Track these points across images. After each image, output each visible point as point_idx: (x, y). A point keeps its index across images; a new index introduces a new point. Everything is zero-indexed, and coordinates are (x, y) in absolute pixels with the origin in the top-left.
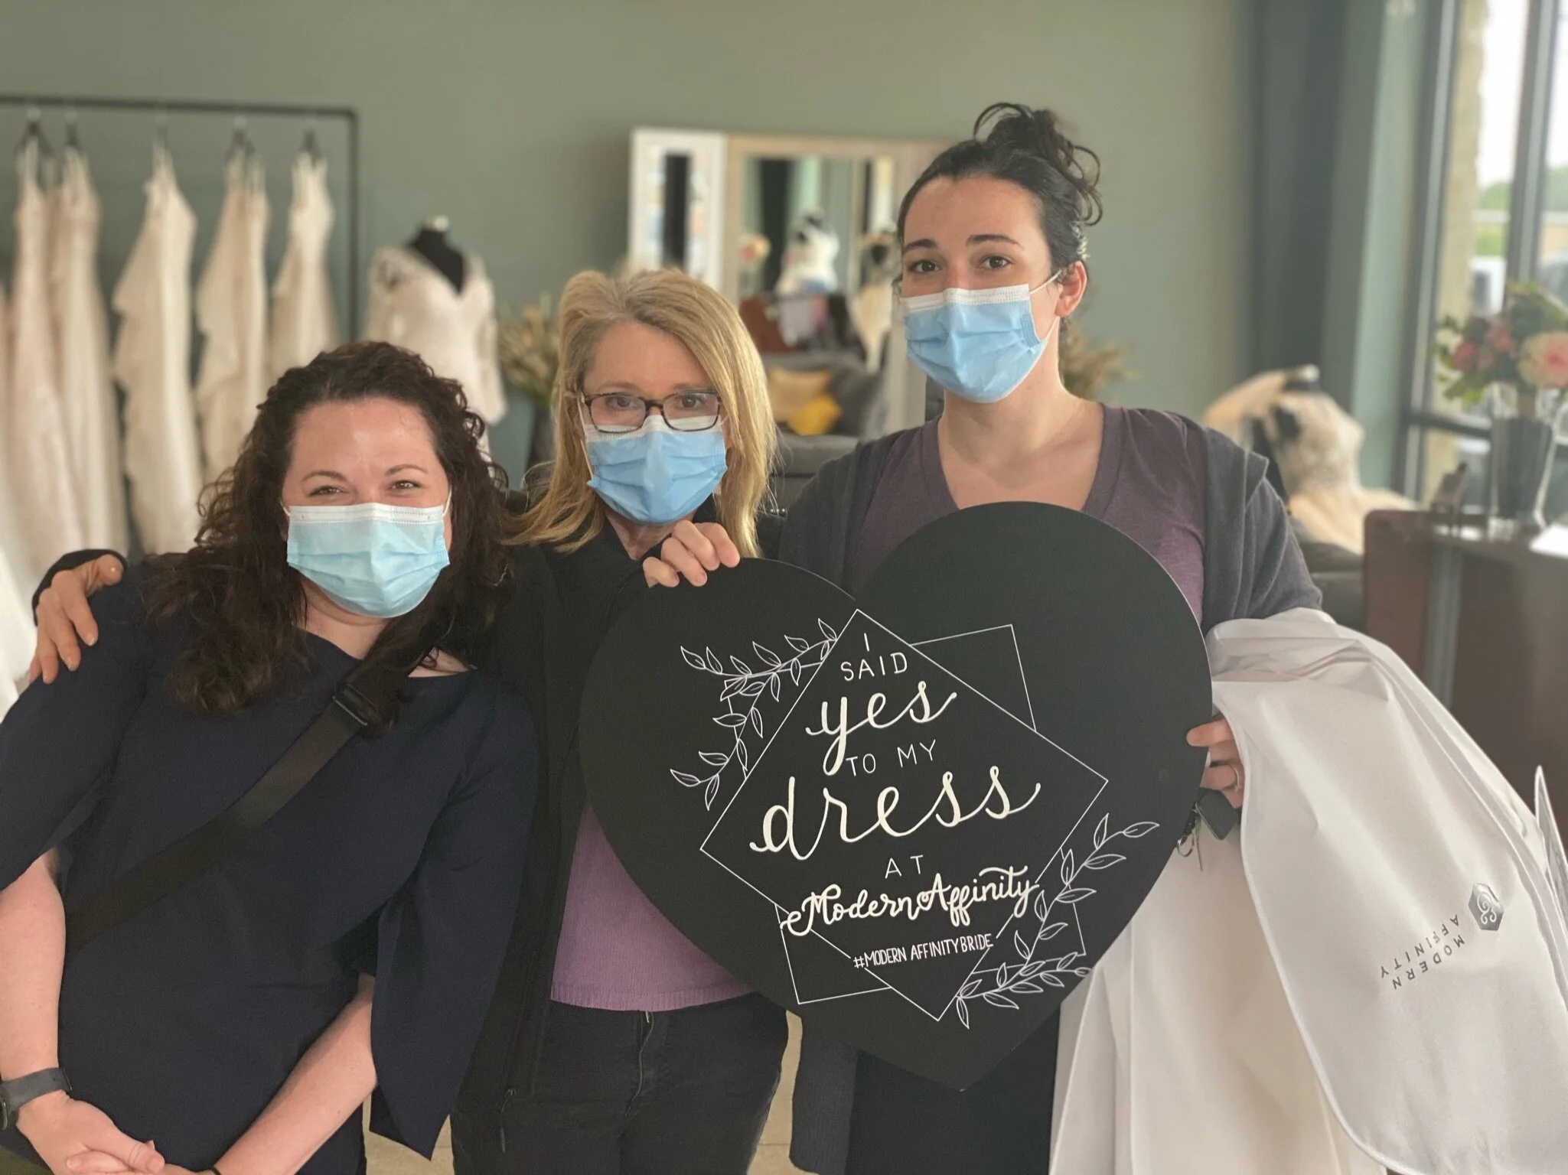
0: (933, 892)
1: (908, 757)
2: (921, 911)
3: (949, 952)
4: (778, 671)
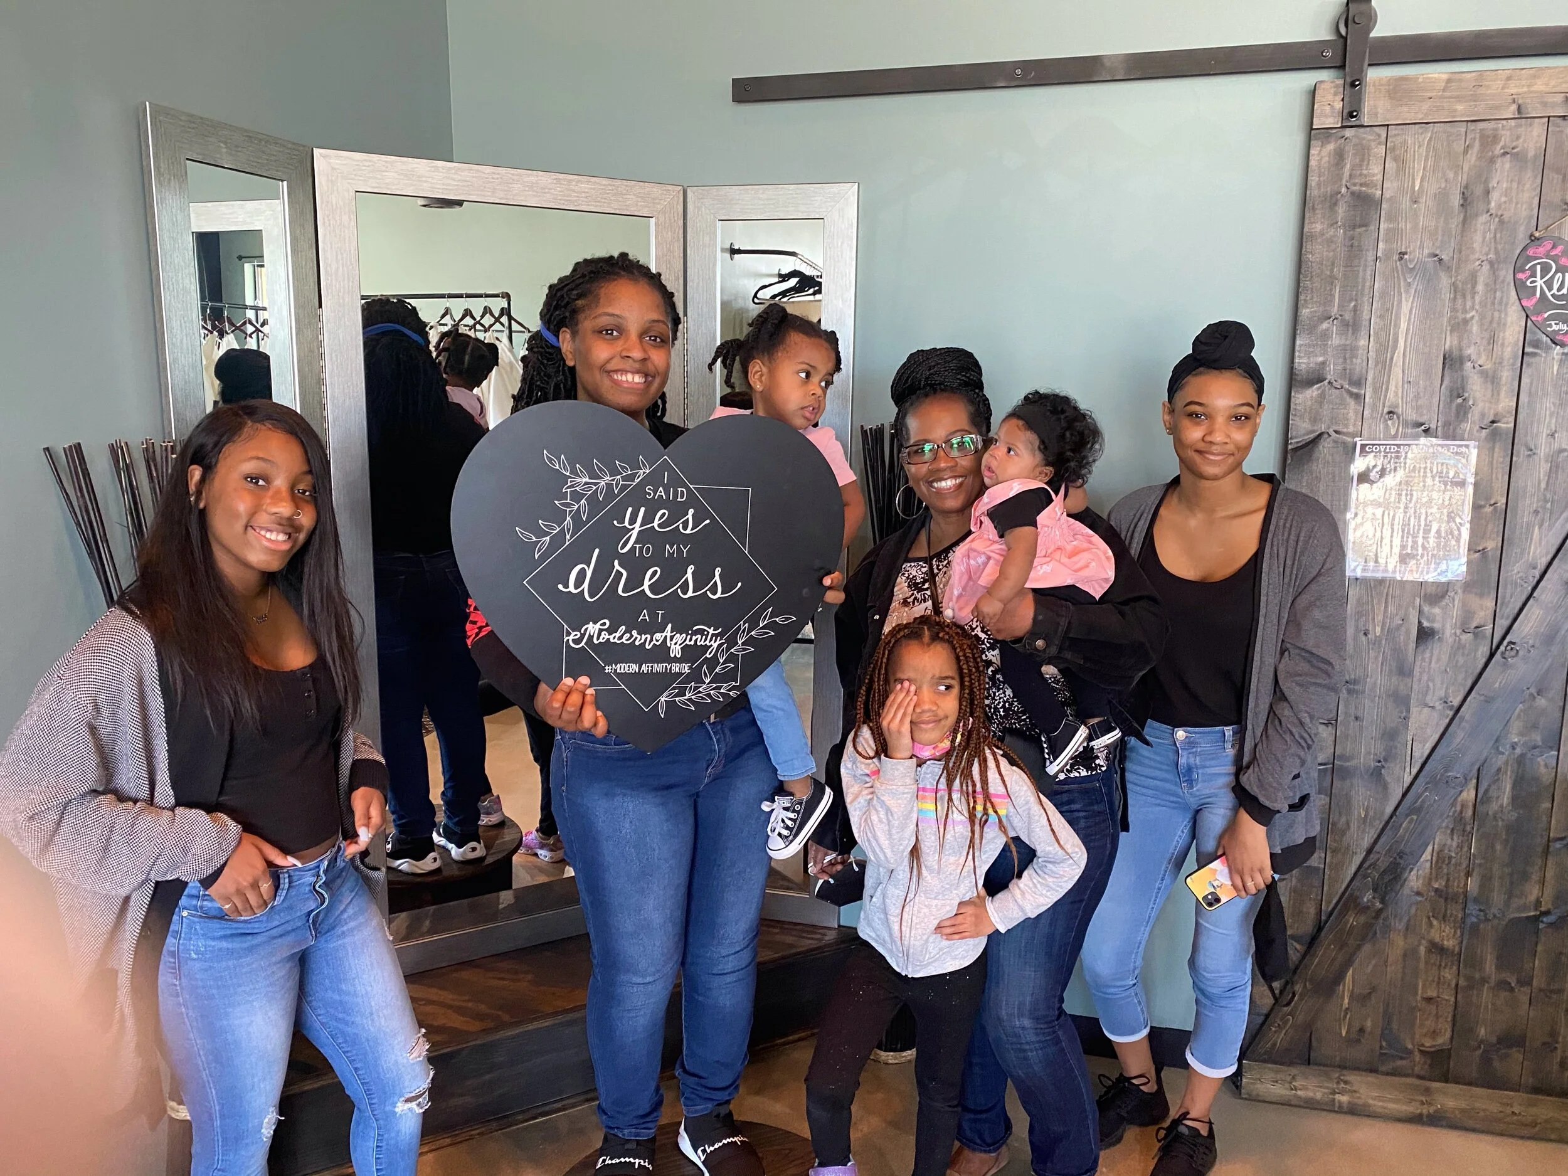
0: (664, 634)
1: (671, 552)
2: (654, 644)
3: (664, 671)
4: (606, 482)
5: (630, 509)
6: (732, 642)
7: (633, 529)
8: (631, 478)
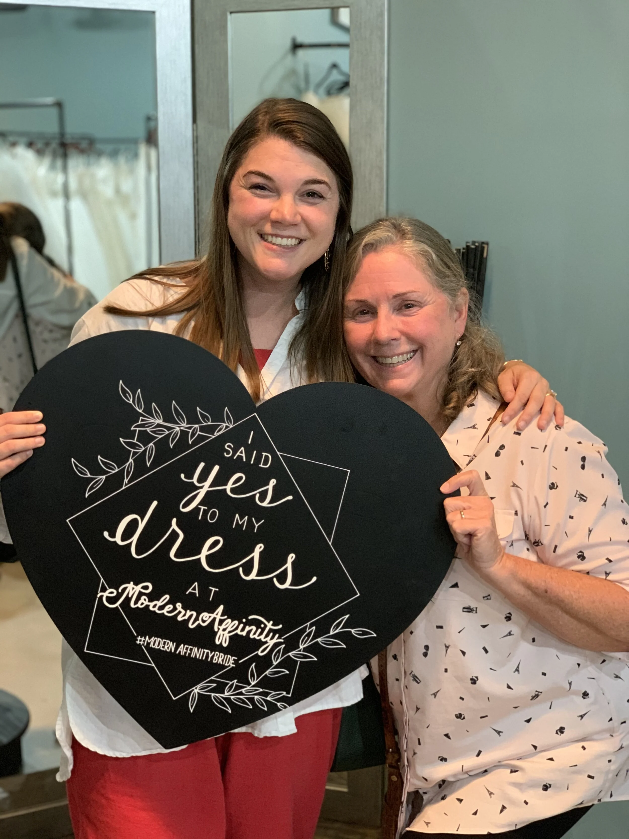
0: (213, 616)
1: (240, 523)
2: (199, 624)
5: (202, 465)
6: (291, 643)
7: (202, 487)
8: (211, 430)
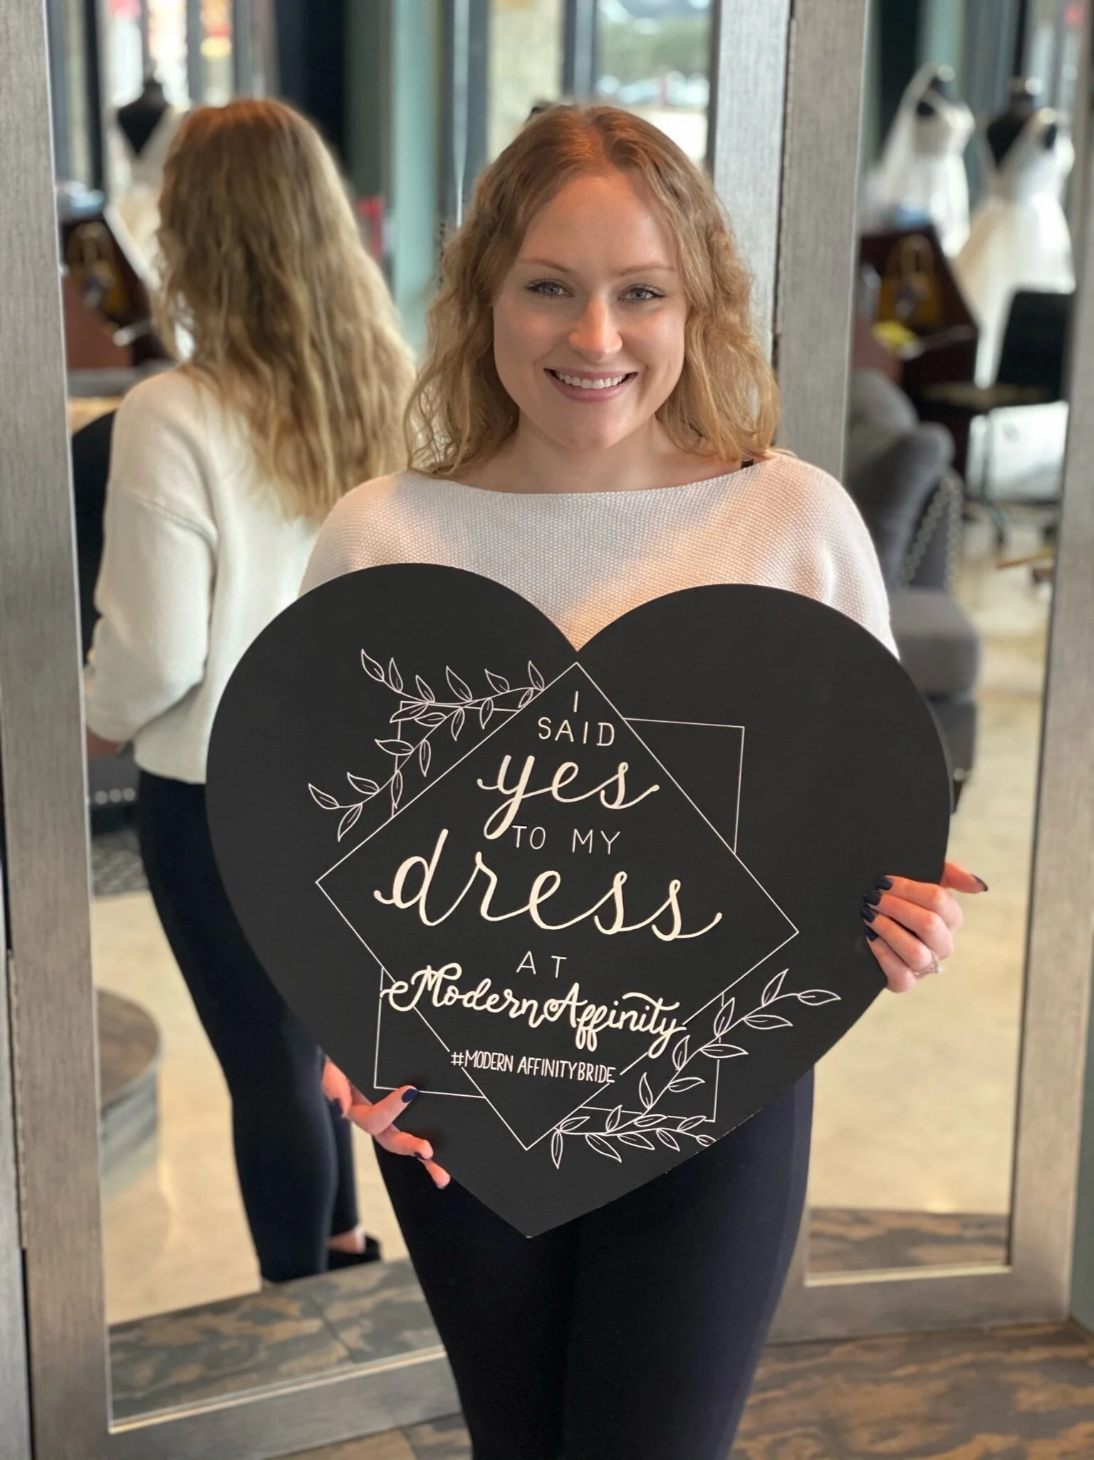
0: (565, 1002)
1: (583, 843)
2: (545, 1020)
3: (562, 1076)
4: (466, 707)
5: (507, 759)
6: (701, 1032)
7: (513, 795)
8: (511, 701)
